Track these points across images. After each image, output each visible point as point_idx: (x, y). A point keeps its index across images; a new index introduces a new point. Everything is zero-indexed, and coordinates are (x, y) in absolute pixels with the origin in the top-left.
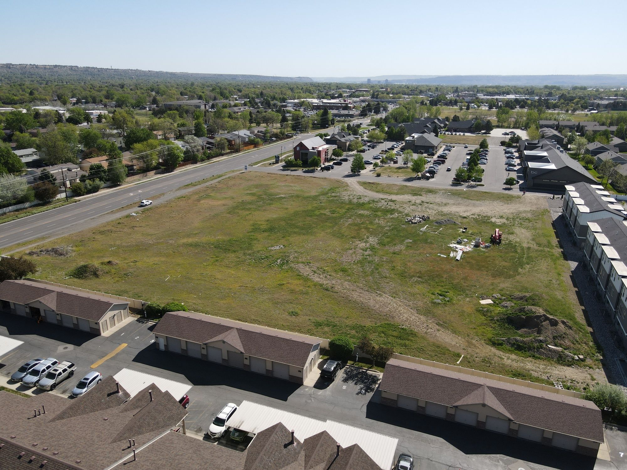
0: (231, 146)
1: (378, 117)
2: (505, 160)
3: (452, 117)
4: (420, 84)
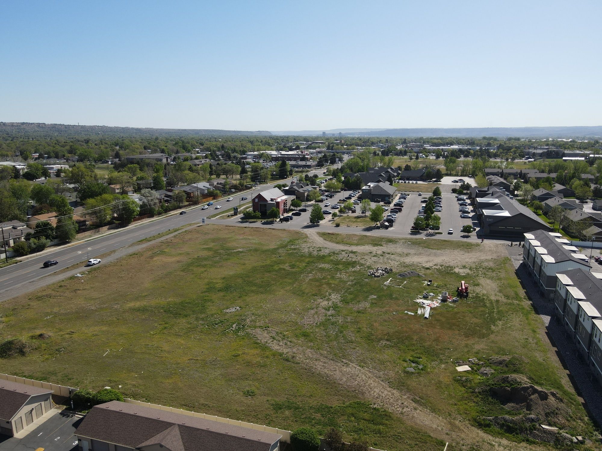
0: (190, 198)
1: (335, 167)
2: (458, 207)
3: (404, 166)
4: (372, 136)
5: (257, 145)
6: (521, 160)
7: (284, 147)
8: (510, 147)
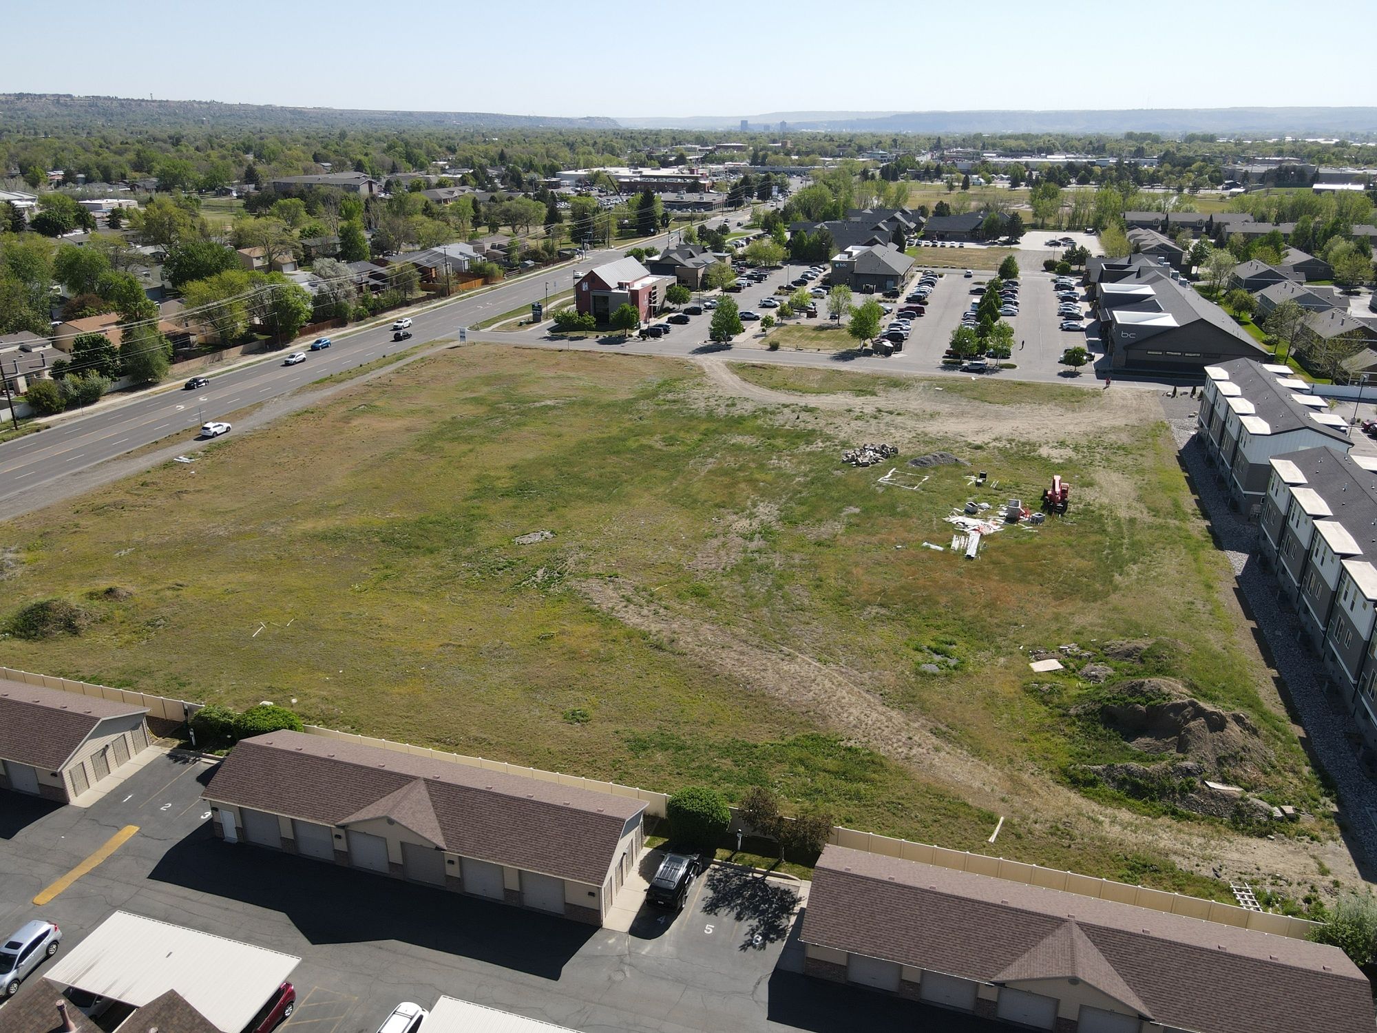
0: (428, 282)
1: (767, 208)
2: (1055, 305)
3: (932, 206)
4: (857, 131)
5: (584, 153)
6: (1214, 192)
7: (650, 157)
8: (1189, 158)
